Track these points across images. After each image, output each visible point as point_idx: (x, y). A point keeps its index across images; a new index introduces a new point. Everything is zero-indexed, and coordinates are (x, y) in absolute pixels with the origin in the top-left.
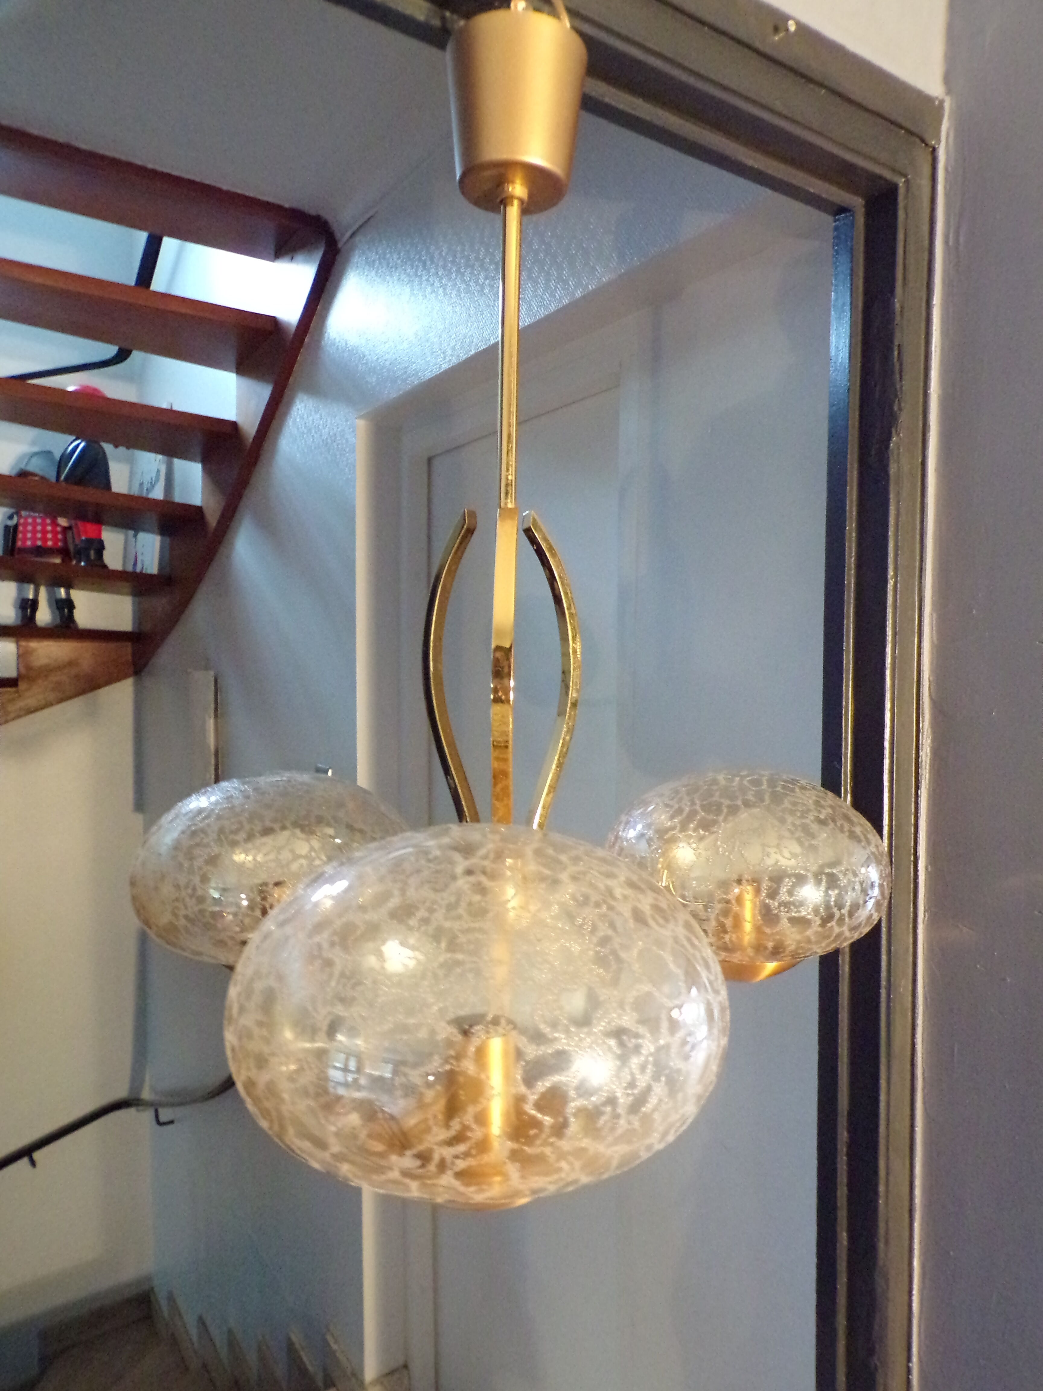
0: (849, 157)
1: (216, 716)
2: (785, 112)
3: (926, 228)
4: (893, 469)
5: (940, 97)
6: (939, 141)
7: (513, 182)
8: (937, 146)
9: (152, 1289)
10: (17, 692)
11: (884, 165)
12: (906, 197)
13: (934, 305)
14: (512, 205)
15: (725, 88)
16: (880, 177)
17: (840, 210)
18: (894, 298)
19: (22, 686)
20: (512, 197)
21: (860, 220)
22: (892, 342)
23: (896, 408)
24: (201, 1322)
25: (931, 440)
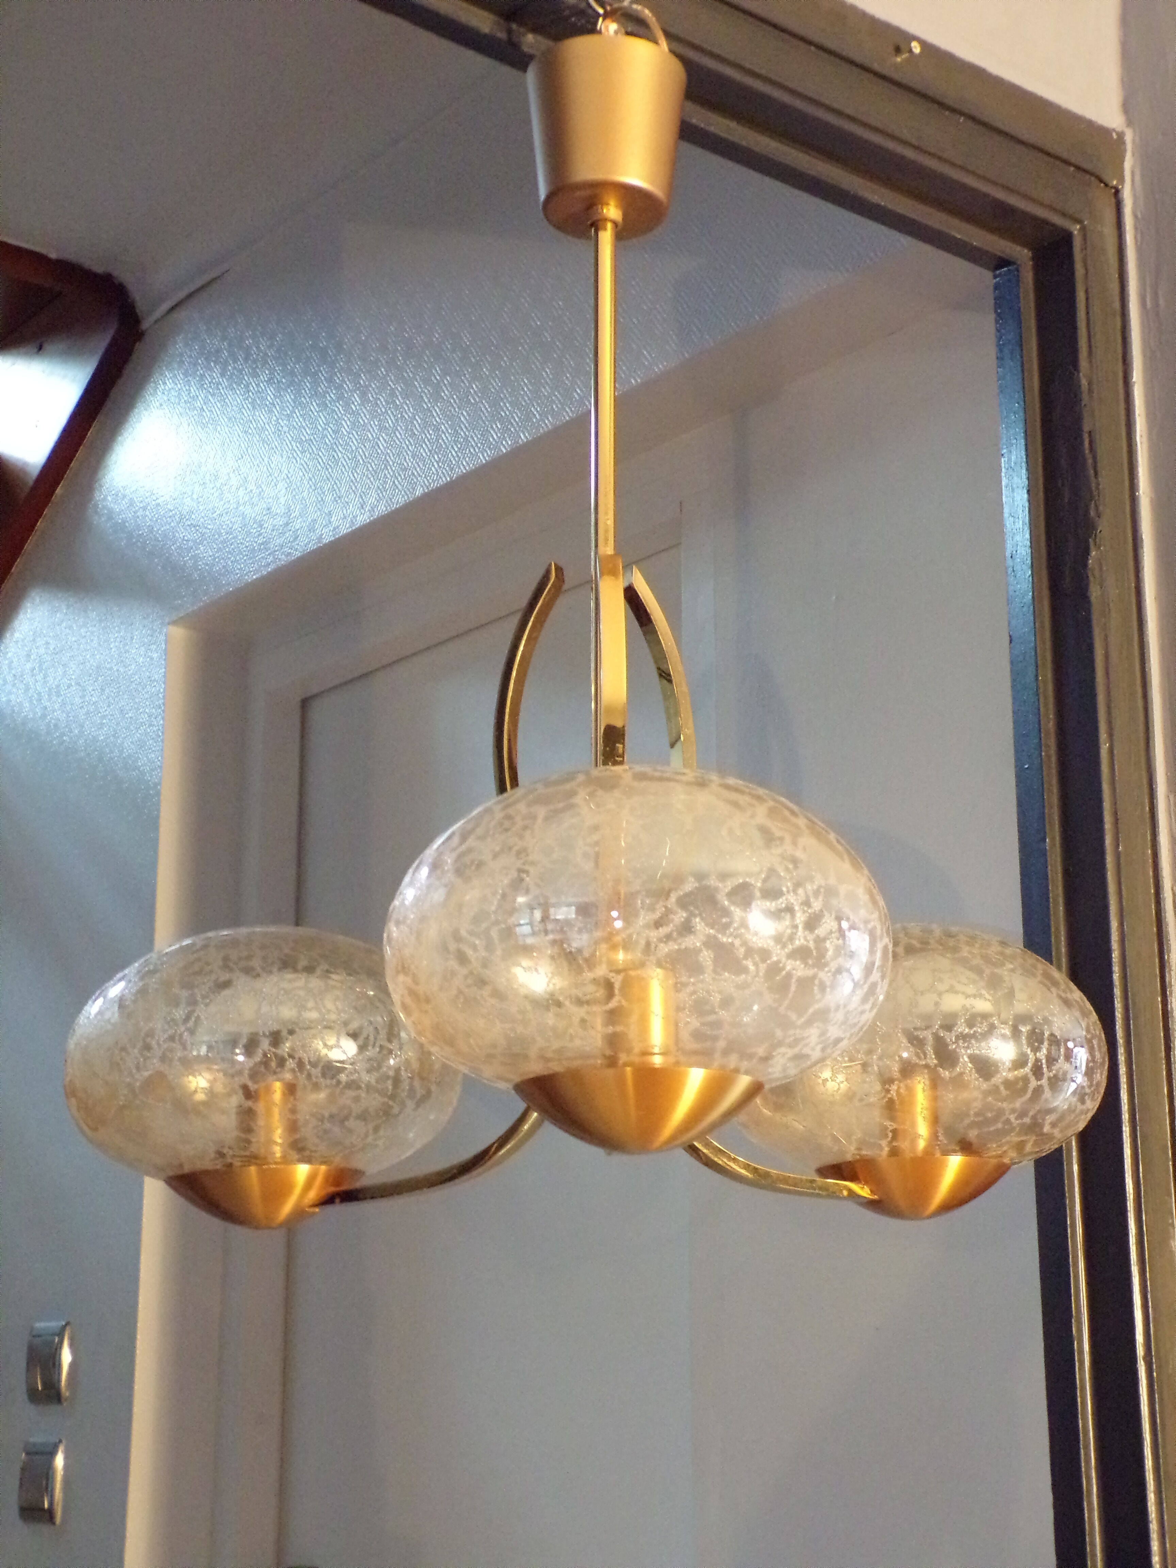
0: (1001, 195)
2: (914, 141)
3: (1115, 286)
4: (1094, 593)
5: (1119, 129)
6: (1122, 180)
7: (608, 204)
8: (1120, 187)
11: (1052, 208)
12: (1084, 248)
13: (1134, 382)
14: (606, 229)
15: (839, 113)
16: (1045, 222)
17: (1001, 263)
18: (1079, 372)
20: (606, 220)
21: (1028, 277)
22: (1080, 429)
23: (1092, 513)
25: (1145, 558)
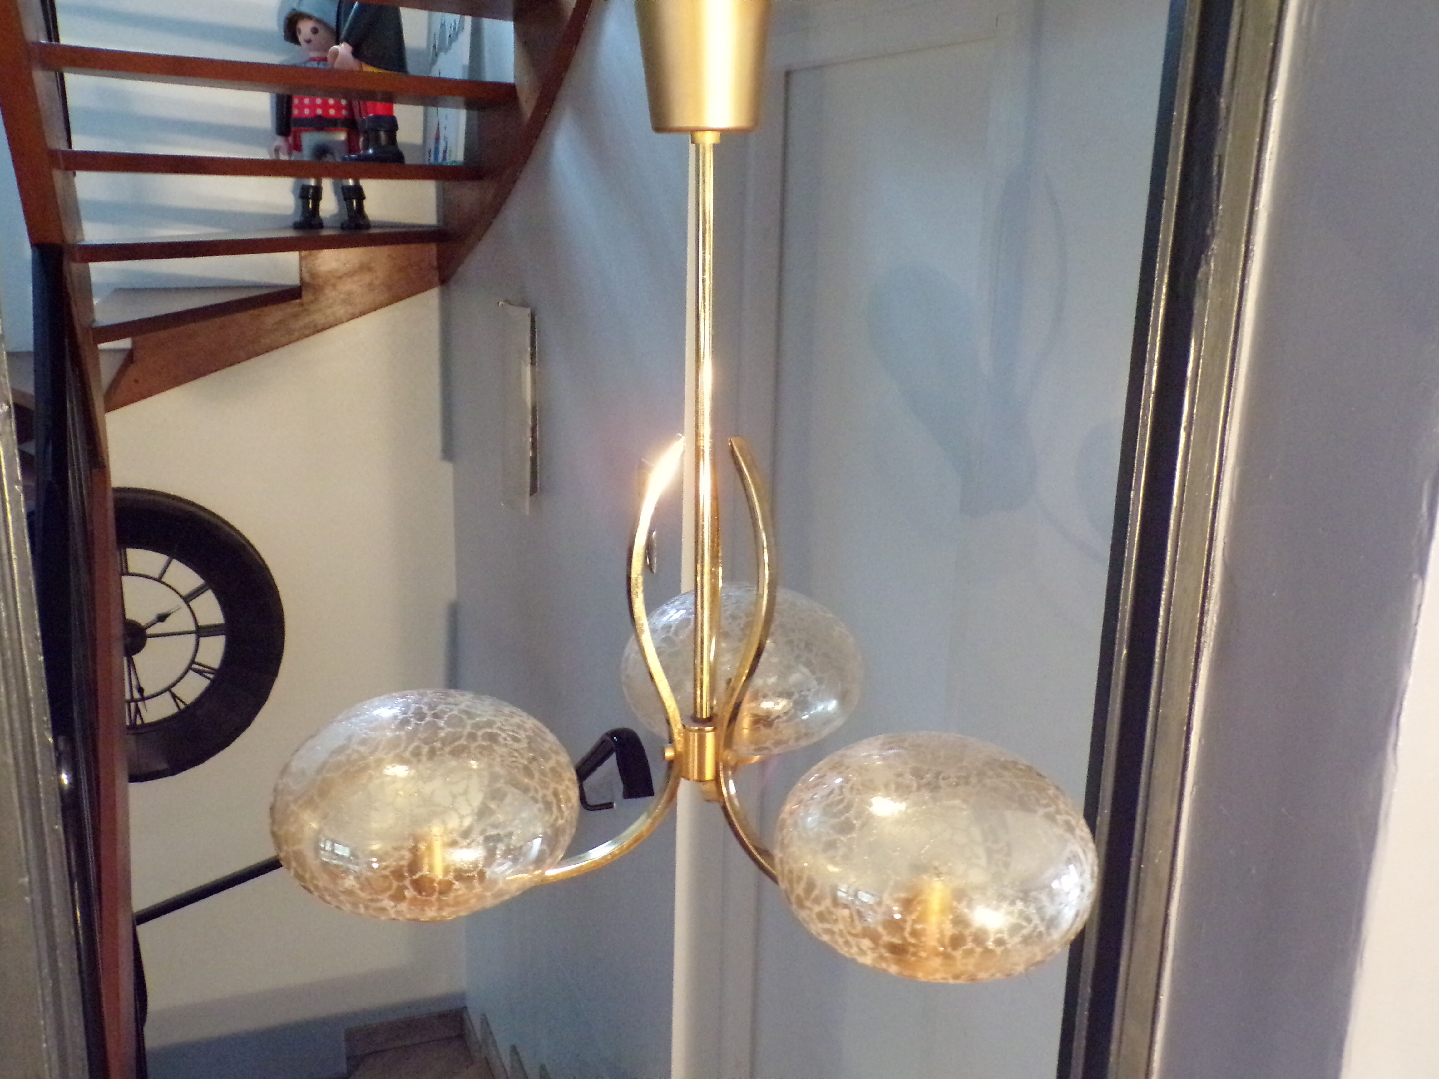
1: (533, 364)
9: (466, 1008)
10: (302, 305)
19: (307, 297)
22: (1211, 152)
23: (1209, 231)
24: (514, 1049)
